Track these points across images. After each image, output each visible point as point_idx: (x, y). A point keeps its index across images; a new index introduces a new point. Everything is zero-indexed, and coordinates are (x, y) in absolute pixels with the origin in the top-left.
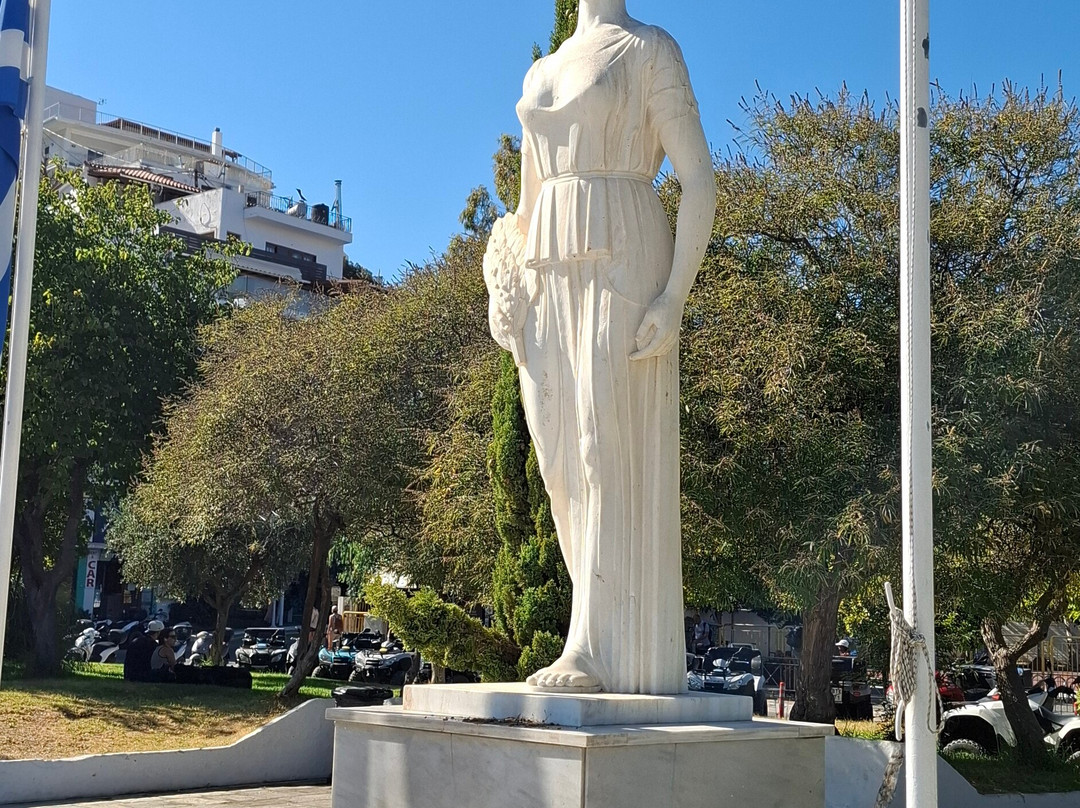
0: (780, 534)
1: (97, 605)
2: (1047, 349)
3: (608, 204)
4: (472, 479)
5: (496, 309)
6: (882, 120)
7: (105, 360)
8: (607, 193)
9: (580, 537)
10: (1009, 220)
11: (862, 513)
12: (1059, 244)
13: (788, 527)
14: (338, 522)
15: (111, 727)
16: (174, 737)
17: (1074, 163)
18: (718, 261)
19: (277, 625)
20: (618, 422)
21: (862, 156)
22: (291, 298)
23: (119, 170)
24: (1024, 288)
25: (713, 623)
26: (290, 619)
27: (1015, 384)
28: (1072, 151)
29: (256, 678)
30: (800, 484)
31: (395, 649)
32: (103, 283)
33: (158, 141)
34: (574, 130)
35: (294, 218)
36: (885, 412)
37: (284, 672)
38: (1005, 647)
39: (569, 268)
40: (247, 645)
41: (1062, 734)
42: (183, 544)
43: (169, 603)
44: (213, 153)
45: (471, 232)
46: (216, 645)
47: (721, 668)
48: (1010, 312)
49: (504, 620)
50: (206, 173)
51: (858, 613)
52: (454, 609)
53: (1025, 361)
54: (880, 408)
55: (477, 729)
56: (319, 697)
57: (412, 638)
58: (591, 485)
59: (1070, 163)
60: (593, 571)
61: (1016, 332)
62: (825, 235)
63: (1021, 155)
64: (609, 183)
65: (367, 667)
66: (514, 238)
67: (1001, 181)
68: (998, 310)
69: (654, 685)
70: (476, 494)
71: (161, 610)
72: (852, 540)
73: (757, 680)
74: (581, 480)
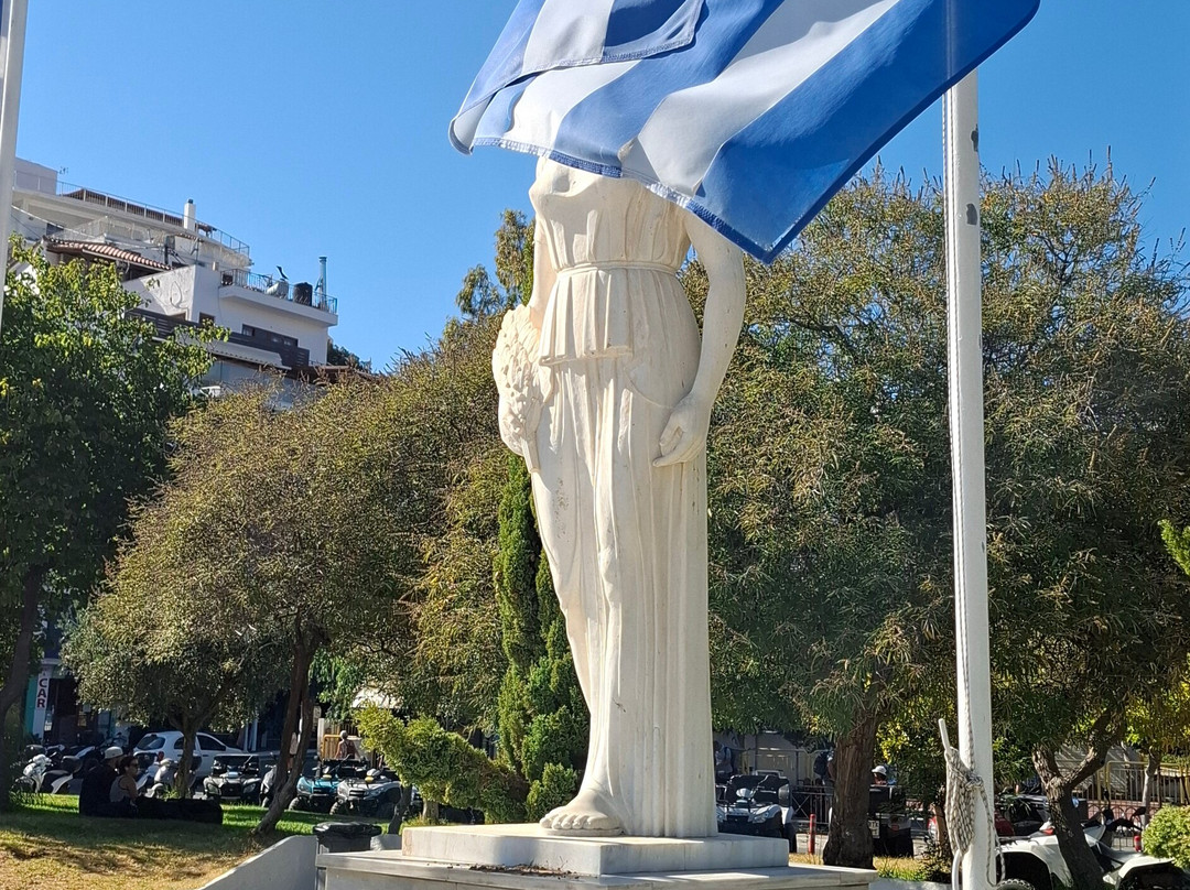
0: (812, 651)
1: (48, 728)
2: (1100, 449)
3: (629, 297)
4: (473, 589)
5: (507, 410)
6: (919, 199)
7: (65, 456)
8: (628, 285)
9: (599, 663)
10: (1058, 308)
11: (902, 628)
12: (1111, 335)
13: (820, 643)
14: (322, 637)
15: (66, 868)
16: (136, 880)
17: (1126, 246)
18: (742, 351)
19: (250, 751)
20: (641, 534)
21: (898, 236)
22: (273, 388)
23: (81, 246)
24: (1074, 381)
25: (735, 746)
26: (264, 744)
27: (1067, 486)
28: (1123, 233)
29: (226, 811)
30: (835, 596)
31: (382, 777)
32: (63, 372)
33: (125, 213)
34: (592, 217)
35: (273, 297)
36: (925, 515)
37: (257, 804)
38: (1059, 775)
39: (587, 365)
40: (217, 774)
41: (1123, 872)
42: (149, 662)
43: (130, 725)
44: (186, 226)
45: (468, 316)
46: (182, 774)
47: (745, 798)
48: (1060, 407)
49: (511, 750)
50: (177, 248)
51: (897, 736)
52: (456, 740)
53: (1077, 461)
54: (920, 512)
55: (486, 878)
56: (299, 833)
57: (410, 772)
58: (611, 605)
59: (1121, 246)
60: (613, 699)
61: (1067, 429)
62: (857, 323)
63: (1069, 237)
64: (631, 275)
65: (351, 798)
66: (526, 333)
67: (1047, 265)
68: (1047, 406)
69: (681, 828)
70: (477, 606)
71: (120, 734)
72: (891, 657)
73: (785, 811)
74: (599, 597)
